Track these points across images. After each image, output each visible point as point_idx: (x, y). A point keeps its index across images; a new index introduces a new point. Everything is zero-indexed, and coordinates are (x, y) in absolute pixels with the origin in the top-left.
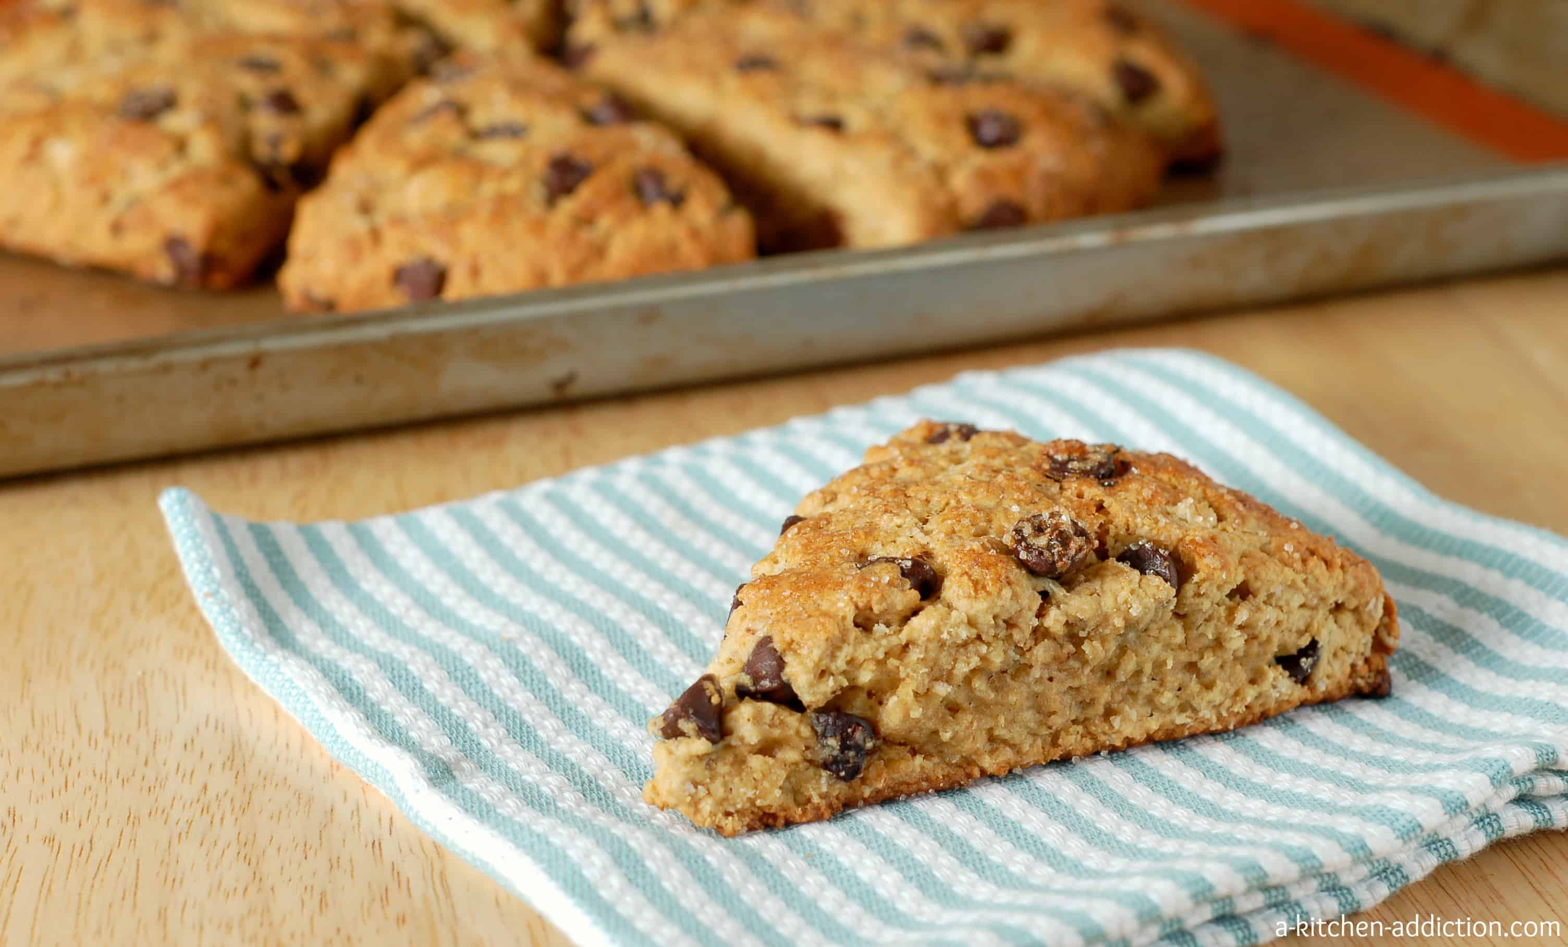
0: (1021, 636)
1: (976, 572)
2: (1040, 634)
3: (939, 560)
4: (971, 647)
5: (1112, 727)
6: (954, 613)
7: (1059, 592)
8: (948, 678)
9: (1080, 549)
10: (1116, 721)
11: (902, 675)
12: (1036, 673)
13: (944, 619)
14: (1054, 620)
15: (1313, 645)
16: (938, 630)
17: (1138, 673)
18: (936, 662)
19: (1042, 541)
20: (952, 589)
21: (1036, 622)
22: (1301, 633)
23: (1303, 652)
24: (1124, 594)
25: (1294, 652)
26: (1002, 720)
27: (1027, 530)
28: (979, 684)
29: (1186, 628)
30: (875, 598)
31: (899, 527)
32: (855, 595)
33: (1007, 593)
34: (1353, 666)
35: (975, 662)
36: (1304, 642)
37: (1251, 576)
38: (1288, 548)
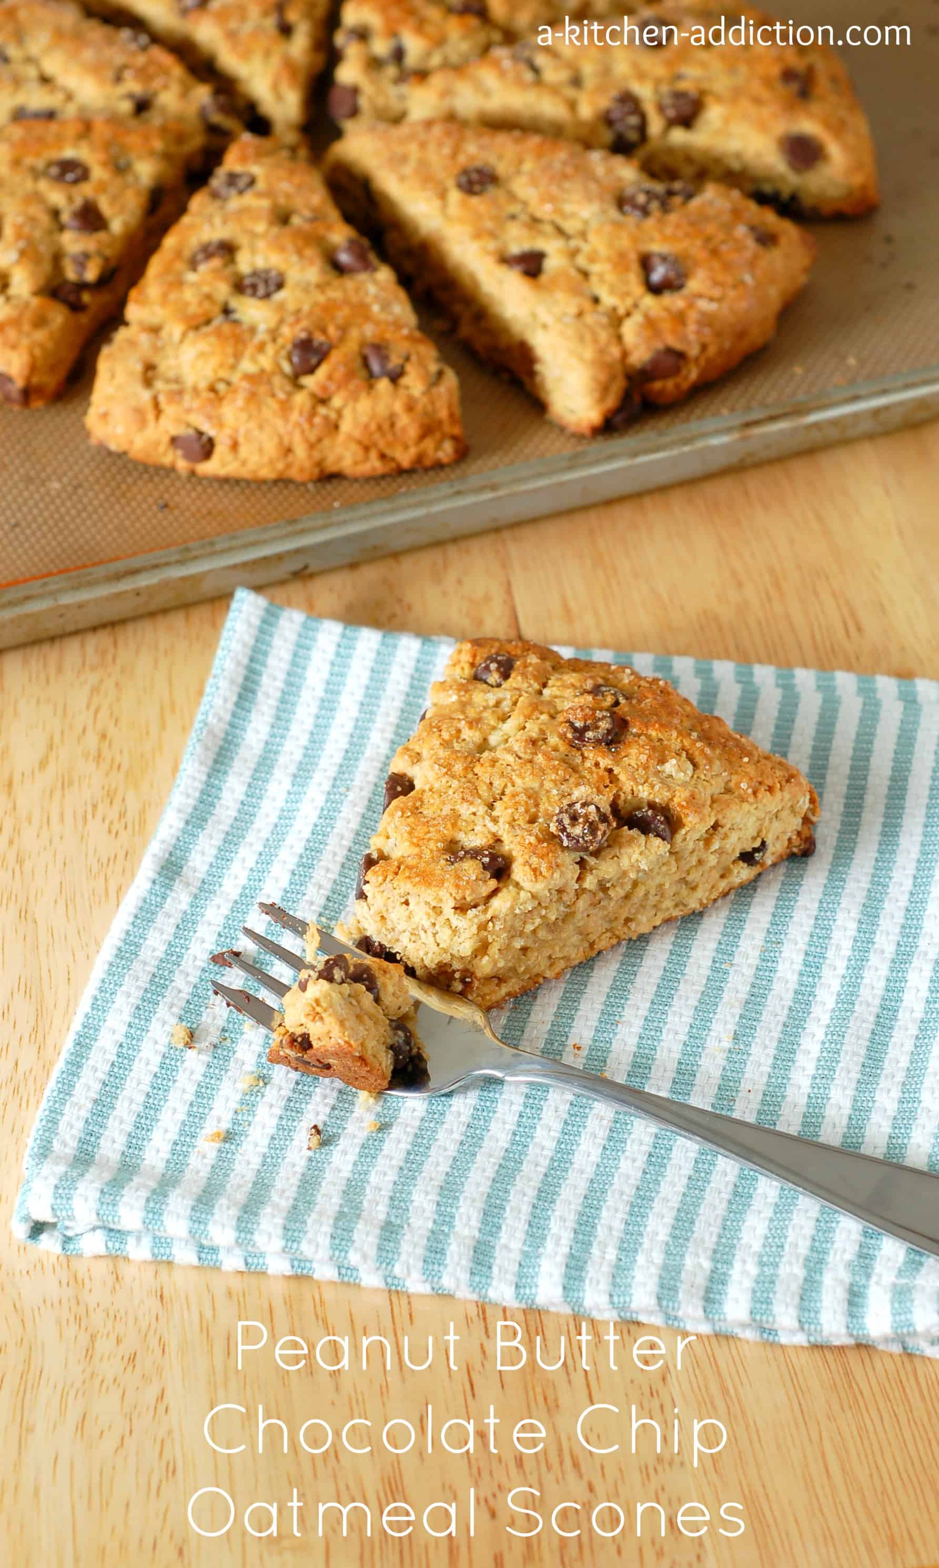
0: (568, 897)
1: (535, 860)
2: (579, 893)
3: (507, 848)
4: (535, 913)
5: (629, 928)
6: (522, 894)
7: (592, 861)
8: (522, 934)
9: (604, 833)
10: (633, 925)
11: (490, 940)
12: (579, 916)
13: (515, 899)
14: (590, 882)
15: (763, 843)
16: (512, 908)
17: (646, 895)
18: (512, 927)
19: (577, 831)
20: (519, 872)
21: (577, 886)
22: (754, 839)
23: (756, 850)
24: (635, 856)
25: (750, 850)
26: (557, 949)
27: (567, 821)
28: (542, 934)
29: (677, 860)
30: (468, 892)
31: (474, 814)
32: (454, 891)
33: (557, 875)
34: (790, 840)
35: (538, 921)
36: (757, 844)
37: (720, 817)
38: (744, 785)
